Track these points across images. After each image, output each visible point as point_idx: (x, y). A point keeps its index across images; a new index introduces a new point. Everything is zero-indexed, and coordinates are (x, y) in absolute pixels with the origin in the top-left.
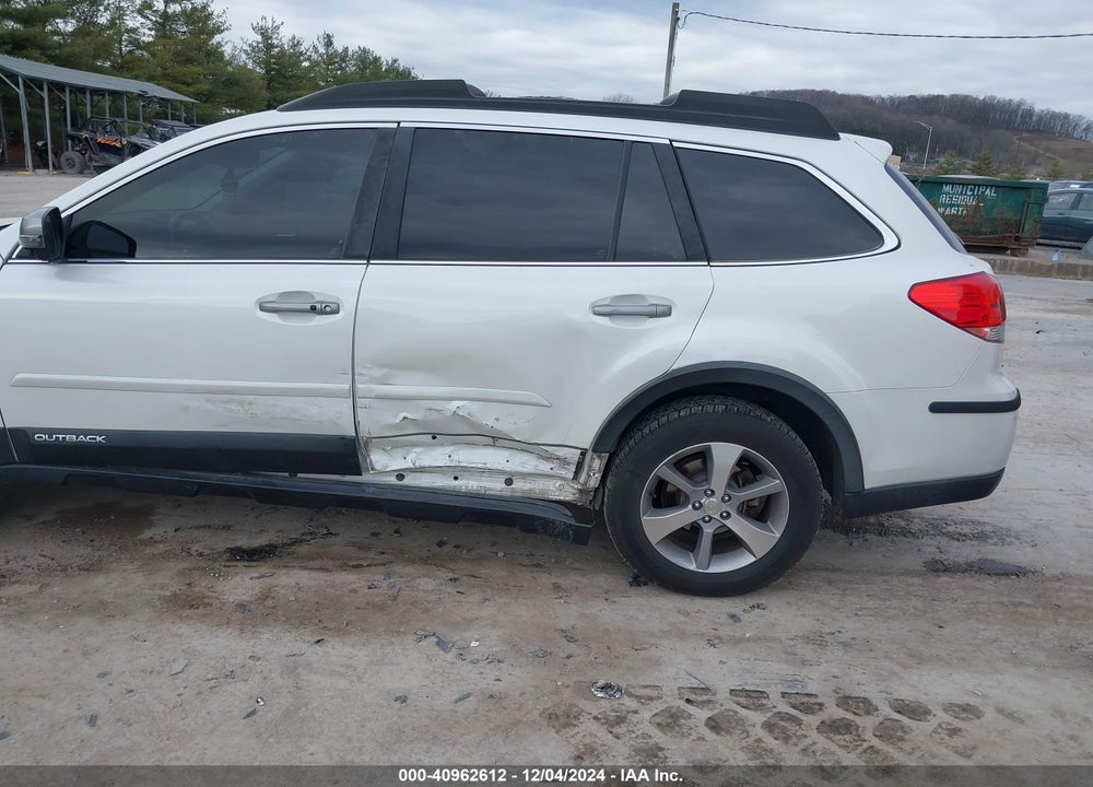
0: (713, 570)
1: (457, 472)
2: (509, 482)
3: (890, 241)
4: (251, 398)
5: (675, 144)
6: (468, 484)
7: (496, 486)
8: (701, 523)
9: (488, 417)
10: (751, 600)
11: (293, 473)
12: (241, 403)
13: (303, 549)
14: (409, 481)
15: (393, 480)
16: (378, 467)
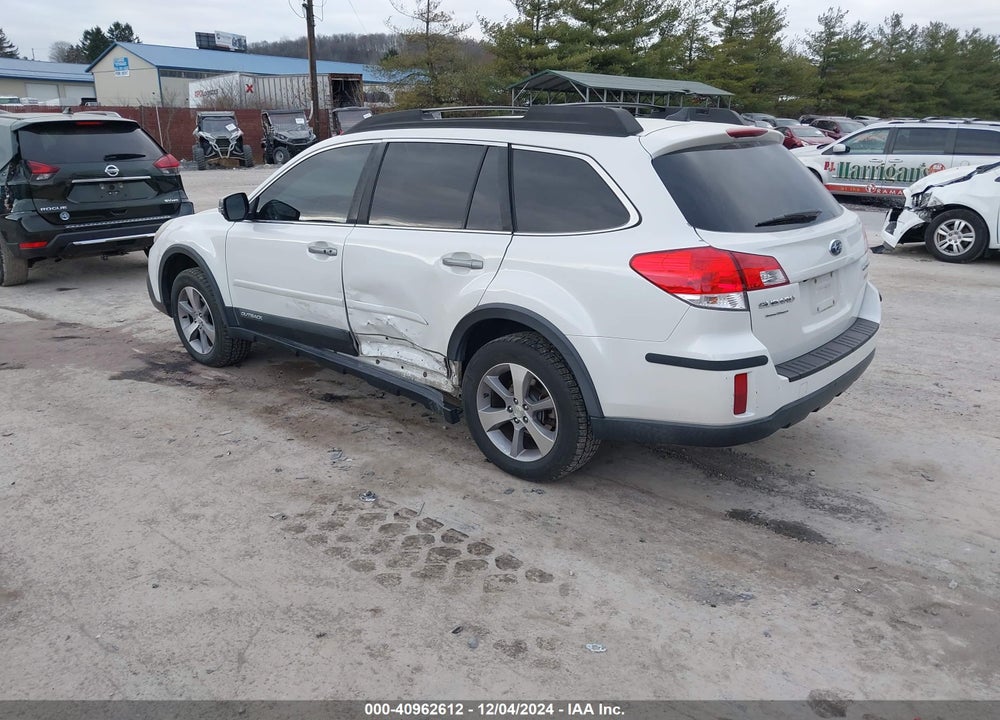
0: (519, 458)
1: (403, 364)
2: (425, 375)
3: (634, 219)
4: (308, 302)
5: (513, 147)
6: (408, 372)
7: (418, 375)
8: (513, 422)
9: (402, 327)
10: (533, 486)
11: (336, 351)
12: (306, 305)
13: (357, 402)
14: (382, 365)
15: (374, 362)
16: (364, 353)
